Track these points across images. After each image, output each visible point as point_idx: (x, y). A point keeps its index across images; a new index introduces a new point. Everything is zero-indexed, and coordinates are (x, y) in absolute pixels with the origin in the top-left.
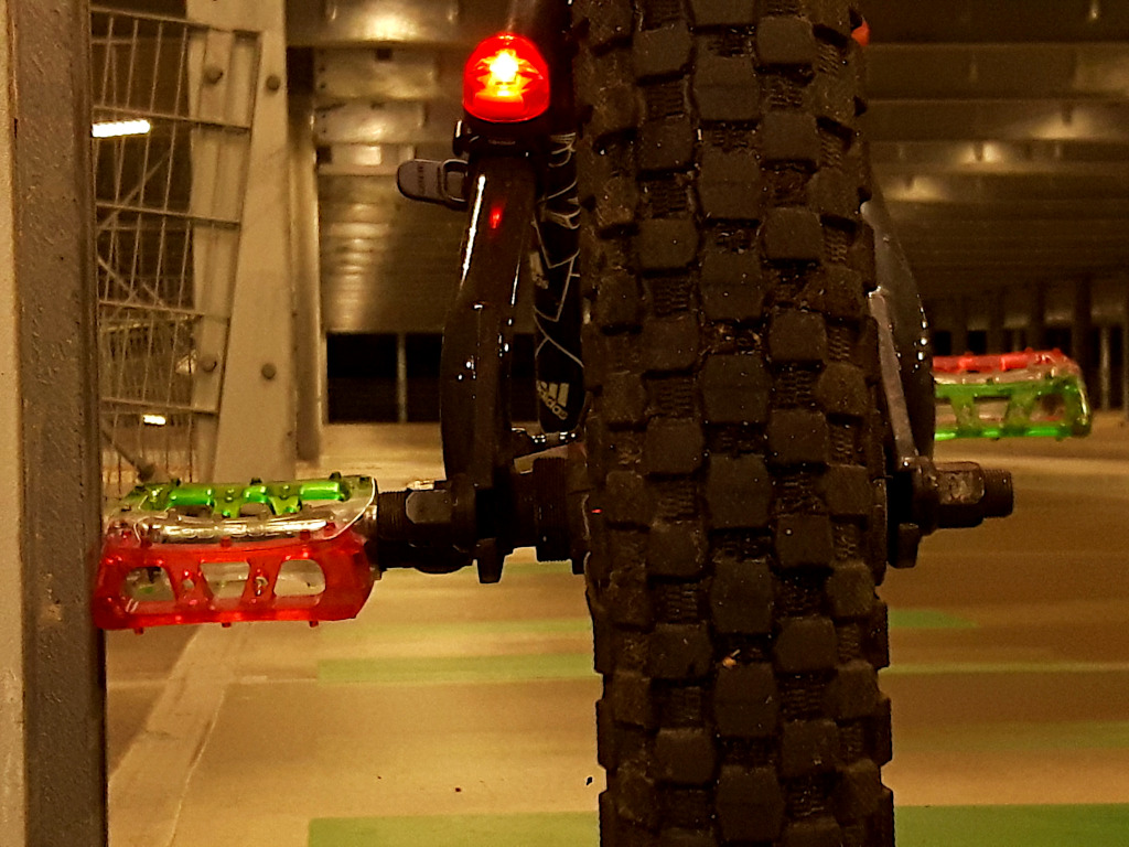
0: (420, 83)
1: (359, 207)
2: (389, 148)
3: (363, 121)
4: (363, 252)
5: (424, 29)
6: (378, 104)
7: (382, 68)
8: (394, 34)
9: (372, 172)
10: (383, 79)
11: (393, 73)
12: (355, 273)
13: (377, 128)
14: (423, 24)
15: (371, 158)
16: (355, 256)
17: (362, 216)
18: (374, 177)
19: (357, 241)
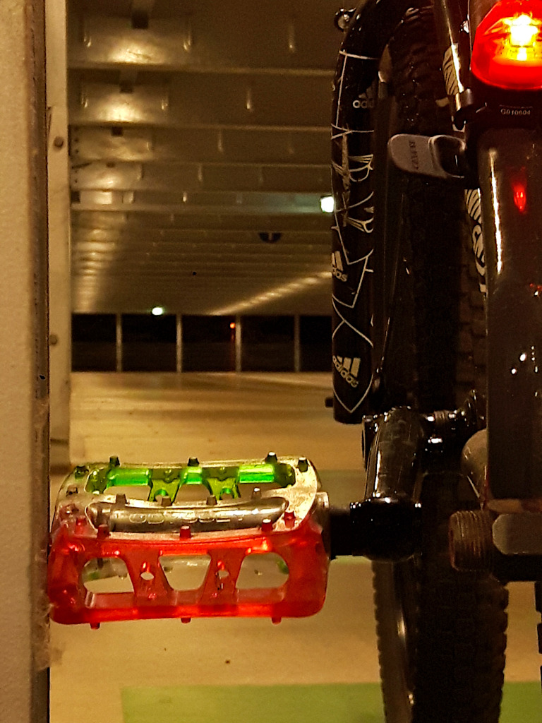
0: (141, 151)
1: (96, 232)
2: (118, 193)
3: (102, 176)
4: (97, 261)
5: (146, 115)
6: (112, 164)
7: (116, 140)
8: (126, 118)
9: (107, 209)
10: (116, 147)
11: (123, 144)
12: (90, 275)
13: (110, 181)
14: (144, 111)
15: (106, 200)
16: (91, 264)
17: (98, 238)
18: (106, 212)
19: (94, 254)
